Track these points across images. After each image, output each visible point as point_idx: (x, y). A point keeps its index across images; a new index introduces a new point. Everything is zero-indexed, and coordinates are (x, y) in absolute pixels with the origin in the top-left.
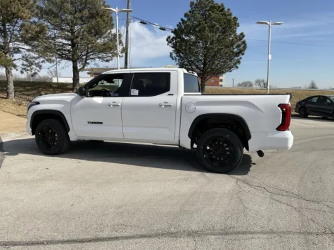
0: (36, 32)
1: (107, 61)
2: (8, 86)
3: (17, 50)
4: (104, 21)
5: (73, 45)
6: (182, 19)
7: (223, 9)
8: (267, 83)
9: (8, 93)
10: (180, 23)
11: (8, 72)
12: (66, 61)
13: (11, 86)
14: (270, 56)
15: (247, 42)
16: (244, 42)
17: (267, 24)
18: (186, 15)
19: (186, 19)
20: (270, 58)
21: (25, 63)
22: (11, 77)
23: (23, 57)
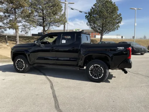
0: (29, 13)
1: (58, 27)
2: (17, 38)
3: (20, 22)
4: (59, 8)
5: (43, 19)
6: (92, 7)
7: (112, 2)
8: (134, 36)
9: (16, 42)
10: (91, 9)
11: (16, 32)
12: (40, 27)
13: (18, 38)
14: (136, 24)
15: (122, 18)
16: (121, 18)
17: (135, 9)
18: (94, 5)
19: (94, 7)
20: (136, 25)
21: (23, 28)
22: (18, 34)
23: (23, 25)
